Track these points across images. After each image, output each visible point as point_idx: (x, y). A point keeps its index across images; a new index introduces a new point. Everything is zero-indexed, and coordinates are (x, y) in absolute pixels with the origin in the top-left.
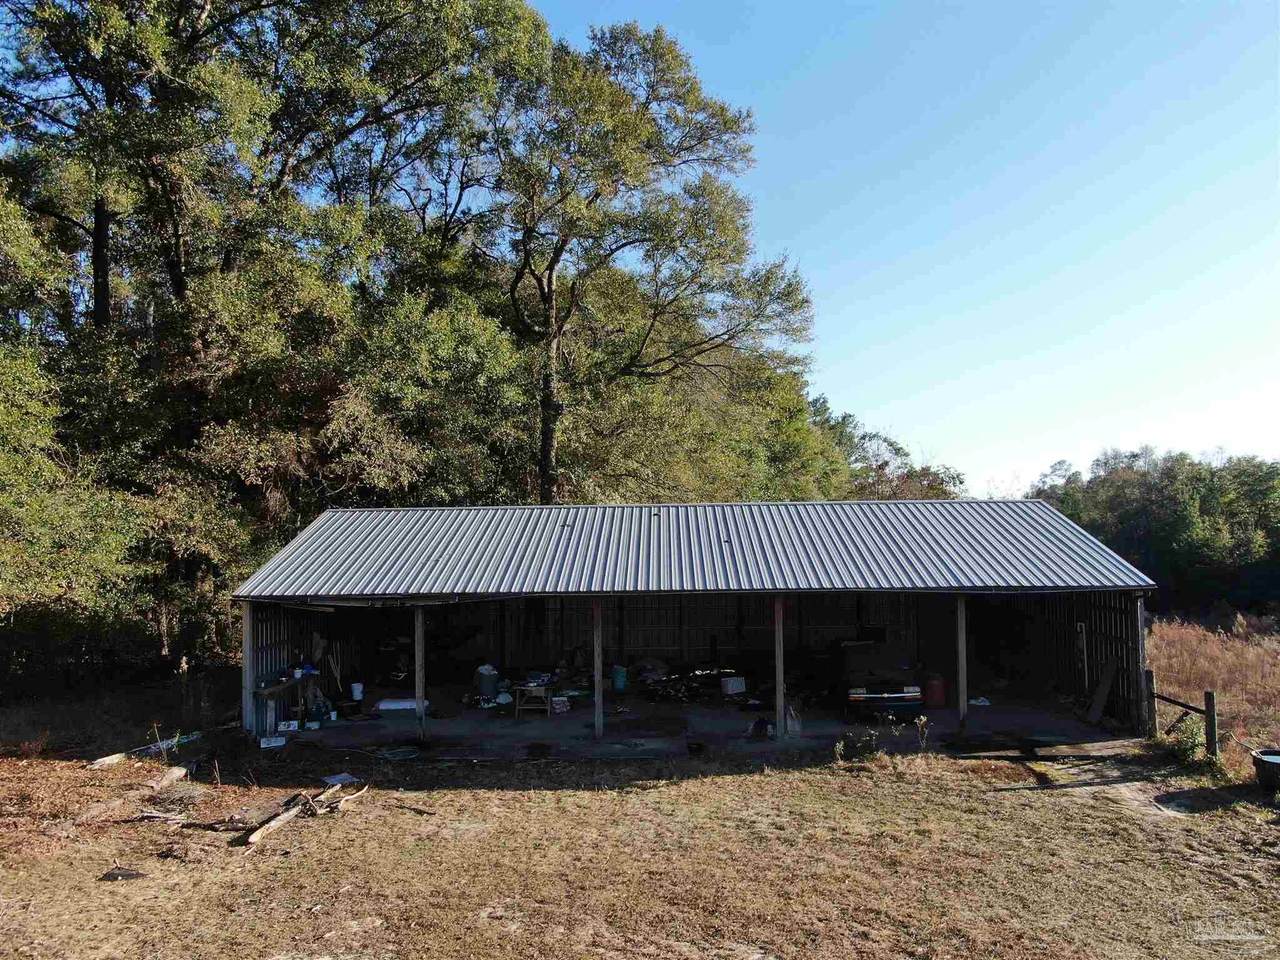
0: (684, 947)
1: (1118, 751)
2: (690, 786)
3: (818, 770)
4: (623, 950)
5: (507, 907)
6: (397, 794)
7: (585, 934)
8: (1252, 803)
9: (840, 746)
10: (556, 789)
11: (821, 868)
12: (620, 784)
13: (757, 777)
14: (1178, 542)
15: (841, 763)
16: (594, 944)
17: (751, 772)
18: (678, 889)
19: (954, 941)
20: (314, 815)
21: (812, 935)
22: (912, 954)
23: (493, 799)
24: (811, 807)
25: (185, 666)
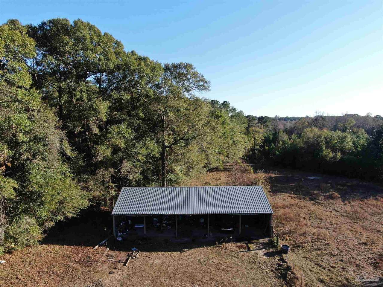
0: (189, 285)
1: (264, 241)
2: (192, 250)
3: (213, 247)
4: (181, 286)
5: (166, 278)
6: (145, 253)
7: (176, 283)
8: (278, 255)
9: (217, 242)
10: (170, 252)
11: (209, 271)
12: (181, 251)
13: (203, 248)
14: (319, 155)
15: (217, 245)
16: (178, 285)
17: (202, 247)
18: (189, 275)
19: (222, 284)
20: (133, 258)
21: (205, 283)
22: (216, 286)
23: (160, 254)
24: (210, 256)
25: (105, 229)
